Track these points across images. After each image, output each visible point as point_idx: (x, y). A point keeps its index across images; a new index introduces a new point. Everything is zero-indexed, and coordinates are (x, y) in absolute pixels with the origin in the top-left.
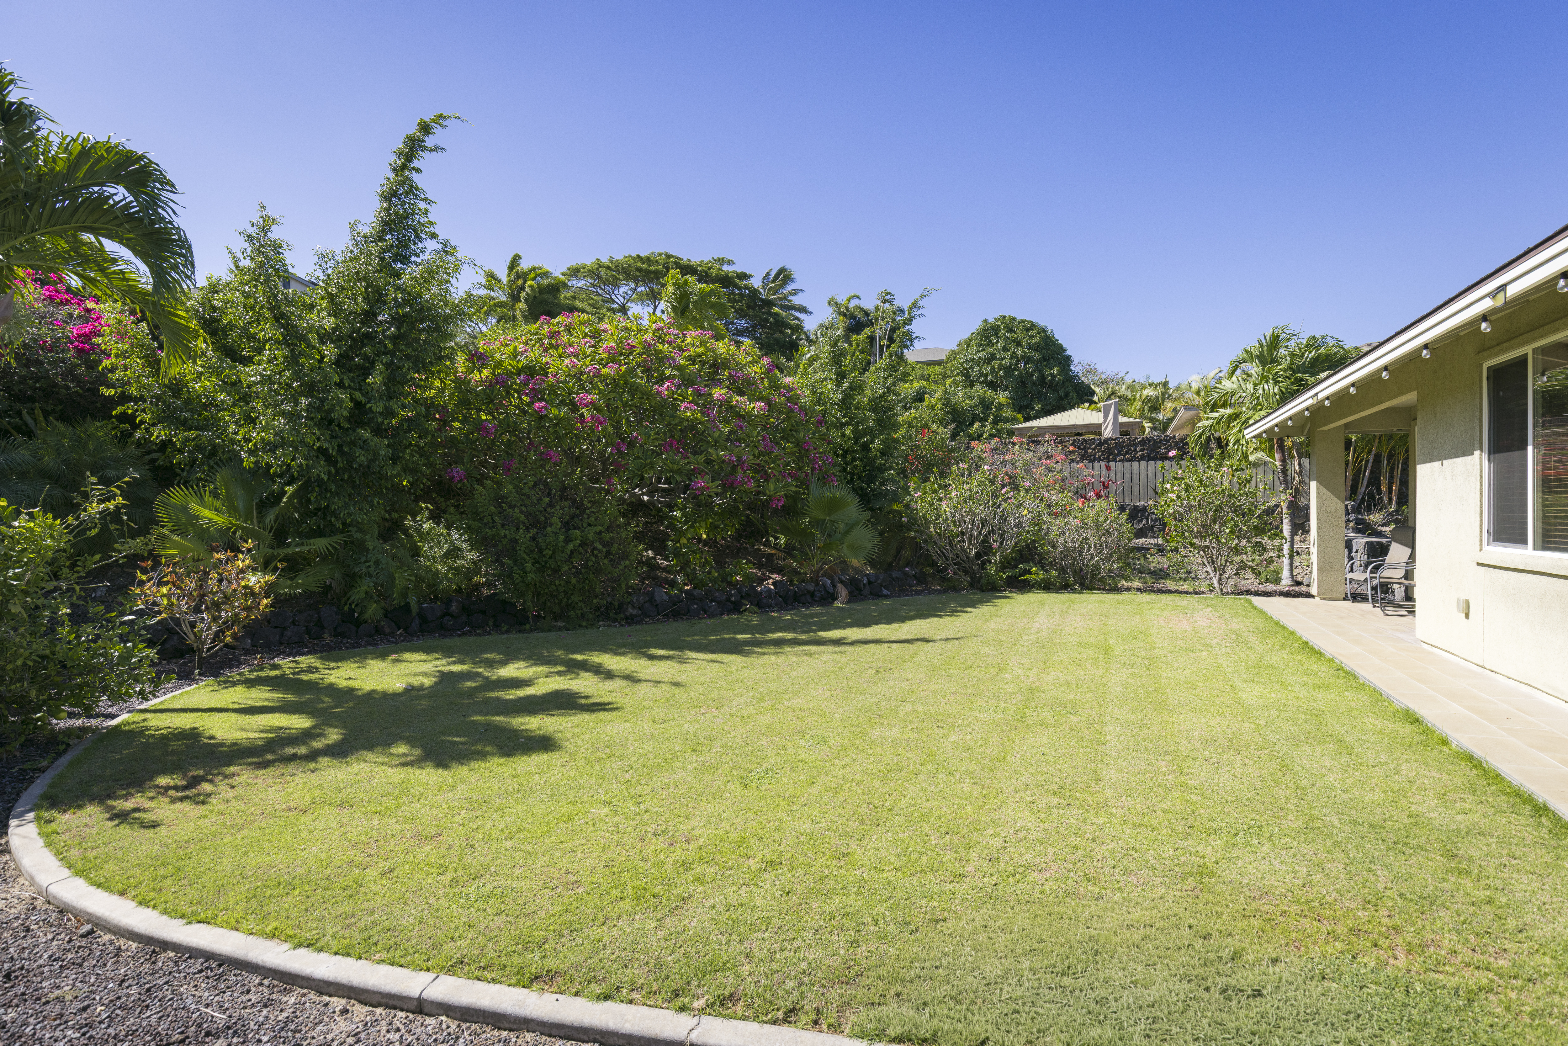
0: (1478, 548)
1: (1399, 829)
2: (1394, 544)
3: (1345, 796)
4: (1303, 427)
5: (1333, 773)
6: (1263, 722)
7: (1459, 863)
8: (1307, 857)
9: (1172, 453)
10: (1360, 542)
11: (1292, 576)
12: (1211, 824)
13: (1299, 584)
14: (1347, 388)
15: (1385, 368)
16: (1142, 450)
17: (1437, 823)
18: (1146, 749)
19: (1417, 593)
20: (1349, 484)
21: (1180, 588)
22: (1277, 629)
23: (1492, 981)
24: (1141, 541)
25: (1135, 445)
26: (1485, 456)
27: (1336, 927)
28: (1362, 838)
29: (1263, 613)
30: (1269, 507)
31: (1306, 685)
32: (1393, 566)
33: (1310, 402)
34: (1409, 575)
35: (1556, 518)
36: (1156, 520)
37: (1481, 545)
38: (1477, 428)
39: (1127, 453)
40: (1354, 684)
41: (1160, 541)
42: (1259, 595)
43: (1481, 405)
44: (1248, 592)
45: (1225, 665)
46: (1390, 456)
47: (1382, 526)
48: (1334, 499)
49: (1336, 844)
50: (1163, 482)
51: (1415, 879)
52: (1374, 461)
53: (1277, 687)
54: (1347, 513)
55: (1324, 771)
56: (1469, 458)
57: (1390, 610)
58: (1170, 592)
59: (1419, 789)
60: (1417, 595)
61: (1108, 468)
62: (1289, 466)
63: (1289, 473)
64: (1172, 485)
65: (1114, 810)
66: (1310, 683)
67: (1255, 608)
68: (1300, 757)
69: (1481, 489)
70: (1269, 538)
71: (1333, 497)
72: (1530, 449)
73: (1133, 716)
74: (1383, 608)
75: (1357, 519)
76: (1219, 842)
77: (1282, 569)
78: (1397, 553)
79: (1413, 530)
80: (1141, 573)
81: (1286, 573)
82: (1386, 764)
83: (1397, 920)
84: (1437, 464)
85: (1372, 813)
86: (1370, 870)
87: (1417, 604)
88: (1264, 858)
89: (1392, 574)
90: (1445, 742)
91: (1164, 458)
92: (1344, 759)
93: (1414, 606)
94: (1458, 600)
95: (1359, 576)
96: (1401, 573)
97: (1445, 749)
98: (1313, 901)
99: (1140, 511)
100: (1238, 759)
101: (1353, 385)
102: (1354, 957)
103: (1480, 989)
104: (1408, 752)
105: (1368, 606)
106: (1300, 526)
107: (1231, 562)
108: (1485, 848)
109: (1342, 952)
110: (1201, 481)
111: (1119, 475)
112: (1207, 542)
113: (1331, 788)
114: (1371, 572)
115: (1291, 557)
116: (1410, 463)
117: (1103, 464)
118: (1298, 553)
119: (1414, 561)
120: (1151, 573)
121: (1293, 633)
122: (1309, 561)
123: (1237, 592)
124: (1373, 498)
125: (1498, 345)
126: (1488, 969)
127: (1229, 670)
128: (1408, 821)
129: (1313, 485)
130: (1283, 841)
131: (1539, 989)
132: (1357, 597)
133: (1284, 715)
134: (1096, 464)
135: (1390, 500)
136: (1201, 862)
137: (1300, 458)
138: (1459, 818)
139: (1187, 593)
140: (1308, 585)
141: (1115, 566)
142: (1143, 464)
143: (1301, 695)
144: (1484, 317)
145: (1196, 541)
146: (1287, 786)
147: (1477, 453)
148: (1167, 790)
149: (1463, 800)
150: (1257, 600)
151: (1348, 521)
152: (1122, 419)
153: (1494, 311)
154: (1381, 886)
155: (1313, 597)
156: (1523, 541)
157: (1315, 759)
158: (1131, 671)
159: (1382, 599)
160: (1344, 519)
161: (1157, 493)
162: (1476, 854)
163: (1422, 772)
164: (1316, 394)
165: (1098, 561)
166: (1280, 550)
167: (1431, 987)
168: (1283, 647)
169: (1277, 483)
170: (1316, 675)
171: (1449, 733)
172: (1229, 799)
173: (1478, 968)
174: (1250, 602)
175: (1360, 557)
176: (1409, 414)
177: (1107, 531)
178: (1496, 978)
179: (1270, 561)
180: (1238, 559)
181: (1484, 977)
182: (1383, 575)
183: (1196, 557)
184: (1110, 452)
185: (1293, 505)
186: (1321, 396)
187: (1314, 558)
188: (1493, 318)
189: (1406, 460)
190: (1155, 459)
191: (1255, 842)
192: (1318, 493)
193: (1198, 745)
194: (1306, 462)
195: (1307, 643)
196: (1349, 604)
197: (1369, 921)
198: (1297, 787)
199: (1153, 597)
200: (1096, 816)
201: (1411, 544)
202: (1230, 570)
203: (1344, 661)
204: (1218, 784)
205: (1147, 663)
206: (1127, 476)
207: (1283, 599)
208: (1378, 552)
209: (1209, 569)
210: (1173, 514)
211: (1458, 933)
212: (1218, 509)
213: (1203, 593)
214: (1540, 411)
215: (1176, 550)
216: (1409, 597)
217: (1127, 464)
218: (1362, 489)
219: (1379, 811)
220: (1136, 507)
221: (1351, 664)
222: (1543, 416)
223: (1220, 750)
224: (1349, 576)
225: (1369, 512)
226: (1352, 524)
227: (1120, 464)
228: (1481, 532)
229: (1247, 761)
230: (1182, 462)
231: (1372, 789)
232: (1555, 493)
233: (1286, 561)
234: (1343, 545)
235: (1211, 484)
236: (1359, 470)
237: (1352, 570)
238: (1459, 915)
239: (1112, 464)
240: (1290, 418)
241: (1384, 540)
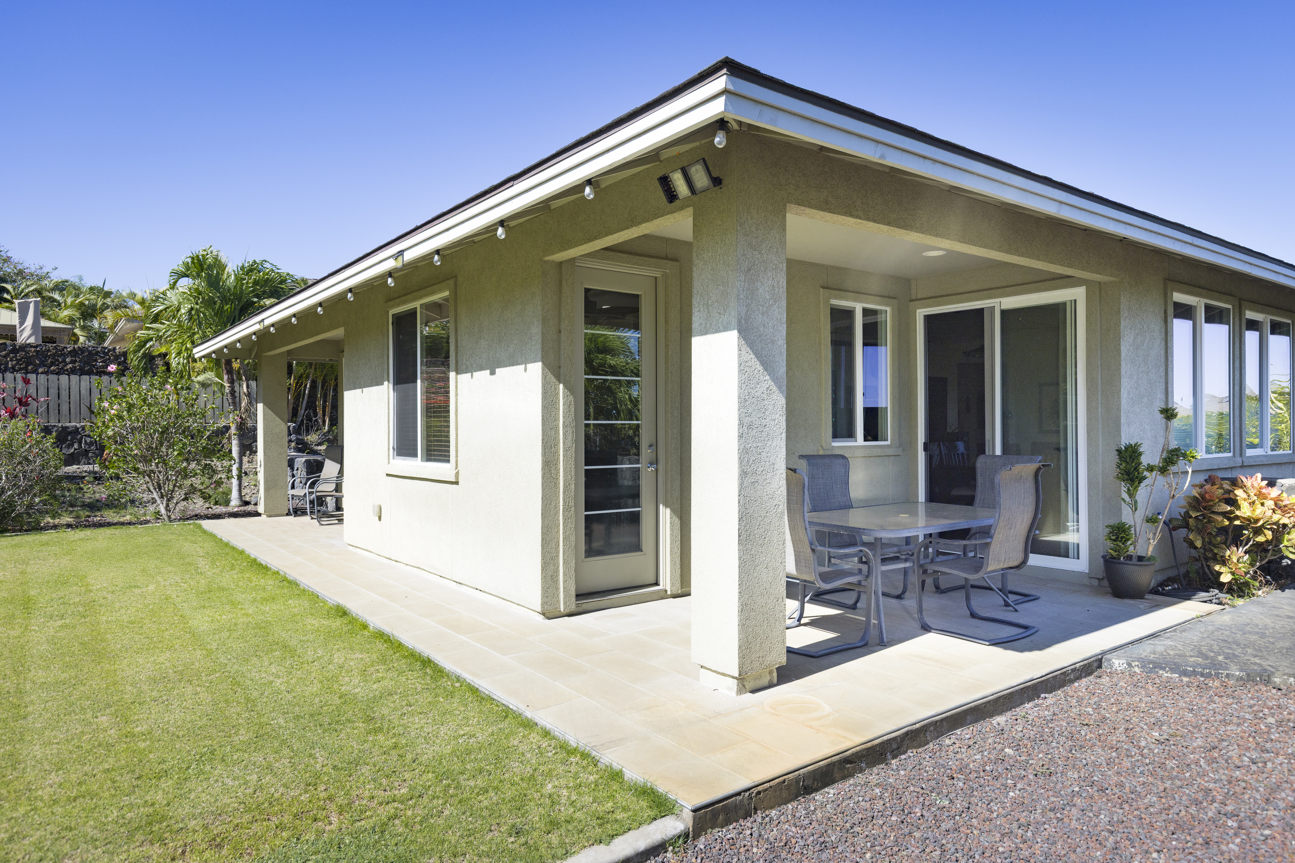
0: (387, 461)
1: (333, 711)
2: (326, 460)
3: (289, 696)
4: (250, 350)
5: (279, 677)
6: (214, 646)
7: (375, 723)
8: (258, 764)
9: (112, 368)
10: (300, 461)
11: (241, 496)
12: (161, 766)
13: (247, 503)
14: (289, 318)
15: (320, 304)
16: (72, 362)
17: (359, 696)
18: (82, 709)
19: (345, 504)
20: (291, 407)
21: (122, 520)
22: (227, 550)
23: (396, 809)
24: (72, 469)
25: (64, 355)
26: (391, 386)
27: (283, 819)
28: (304, 729)
29: (212, 536)
30: (218, 428)
31: (255, 600)
32: (327, 481)
33: (257, 327)
34: (338, 488)
35: (434, 436)
36: (91, 444)
37: (389, 459)
38: (386, 362)
39: (52, 364)
40: (296, 592)
41: (97, 468)
42: (209, 518)
43: (388, 344)
44: (198, 517)
45: (174, 596)
46: (324, 382)
47: (318, 445)
48: (278, 421)
49: (283, 742)
50: (100, 400)
51: (345, 749)
52: (311, 386)
53: (228, 608)
54: (290, 434)
55: (271, 678)
56: (380, 387)
57: (325, 521)
58: (109, 524)
59: (347, 671)
60: (344, 505)
61: (27, 382)
62: (237, 389)
63: (237, 394)
64: (111, 404)
65: (40, 793)
66: (258, 598)
67: (205, 532)
68: (250, 671)
69: (389, 413)
70: (218, 458)
71: (277, 419)
72: (419, 381)
73: (65, 675)
74: (319, 519)
75: (297, 439)
76: (170, 782)
77: (231, 491)
78: (330, 468)
79: (342, 448)
80: (72, 506)
81: (235, 494)
82: (322, 657)
83: (332, 791)
84: (358, 391)
85: (312, 704)
86: (311, 755)
87: (345, 512)
88: (217, 781)
89: (326, 487)
90: (365, 627)
91: (102, 372)
92: (289, 662)
93: (342, 515)
94: (374, 506)
95: (299, 492)
96: (332, 487)
97: (366, 632)
98: (263, 804)
99: (70, 433)
100: (190, 689)
101: (294, 315)
102: (298, 839)
103: (389, 820)
104: (339, 642)
105: (306, 519)
106: (248, 448)
107: (180, 487)
108: (392, 705)
109: (288, 840)
110: (144, 400)
111: (42, 391)
112: (153, 467)
113: (278, 692)
114: (310, 487)
115: (240, 478)
116: (339, 390)
117: (19, 376)
118: (246, 474)
119: (342, 476)
120: (84, 506)
121: (242, 552)
122: (256, 480)
123: (185, 518)
124: (311, 420)
125: (399, 297)
126: (394, 801)
127: (179, 600)
128: (338, 702)
129: (260, 406)
130: (235, 757)
131: (426, 799)
132: (298, 512)
133: (235, 635)
134: (9, 376)
135: (324, 422)
136: (151, 810)
137: (247, 380)
138: (375, 686)
139: (130, 523)
140: (256, 504)
141: (37, 500)
142: (74, 378)
143: (250, 611)
144: (390, 274)
145: (140, 466)
146: (238, 703)
147: (386, 383)
148: (109, 746)
149: (378, 671)
150: (207, 524)
151: (290, 441)
152: (44, 323)
153: (396, 270)
154: (318, 766)
155: (259, 515)
156: (415, 455)
157: (263, 669)
158: (60, 623)
159: (319, 511)
160: (287, 439)
161: (92, 412)
162: (385, 711)
163: (348, 656)
164: (263, 320)
165: (12, 496)
166: (230, 471)
167: (355, 835)
168: (232, 568)
169: (226, 404)
170: (264, 589)
171: (368, 618)
172: (181, 734)
173: (388, 803)
174: (200, 527)
175: (301, 473)
176: (337, 346)
177: (27, 459)
178: (399, 805)
179: (219, 483)
180: (188, 482)
181: (390, 809)
182: (319, 489)
183: (141, 483)
184: (29, 361)
185: (241, 427)
186: (267, 322)
187: (261, 477)
188: (395, 275)
189: (336, 385)
190: (90, 373)
191: (208, 768)
192: (264, 415)
193: (145, 687)
194: (253, 384)
195: (255, 560)
196: (291, 518)
197: (310, 801)
198: (248, 700)
199: (88, 532)
200: (14, 809)
201: (340, 460)
202: (179, 495)
203: (288, 571)
204: (169, 721)
205: (81, 609)
206: (54, 392)
207: (233, 520)
208: (315, 468)
209: (155, 495)
210: (113, 437)
211: (375, 780)
212: (165, 430)
213: (147, 522)
214: (425, 353)
215: (118, 478)
216: (339, 508)
217: (52, 377)
218: (301, 412)
219: (317, 700)
220: (64, 429)
221: (293, 574)
222: (427, 357)
223: (169, 686)
224: (291, 492)
225: (308, 433)
226: (293, 444)
227: (42, 377)
228: (389, 449)
229: (199, 689)
230: (123, 379)
231: (312, 683)
232: (434, 417)
233: (235, 482)
234: (286, 464)
235: (157, 404)
236: (299, 394)
237: (293, 487)
238: (375, 766)
239: (32, 377)
240: (239, 341)
241: (319, 458)
